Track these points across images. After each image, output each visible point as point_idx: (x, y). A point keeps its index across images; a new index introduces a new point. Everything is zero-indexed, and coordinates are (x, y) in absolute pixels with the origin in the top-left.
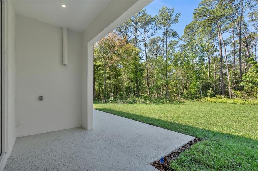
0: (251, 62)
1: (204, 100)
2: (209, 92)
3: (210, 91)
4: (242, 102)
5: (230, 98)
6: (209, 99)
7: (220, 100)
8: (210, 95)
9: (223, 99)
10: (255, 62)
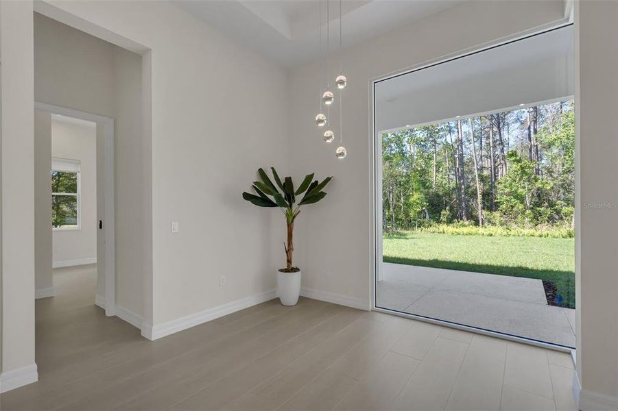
0: (513, 158)
1: (437, 230)
2: (444, 215)
3: (445, 212)
4: (505, 233)
5: (481, 224)
6: (443, 227)
7: (465, 230)
8: (445, 219)
9: (467, 228)
10: (518, 158)
